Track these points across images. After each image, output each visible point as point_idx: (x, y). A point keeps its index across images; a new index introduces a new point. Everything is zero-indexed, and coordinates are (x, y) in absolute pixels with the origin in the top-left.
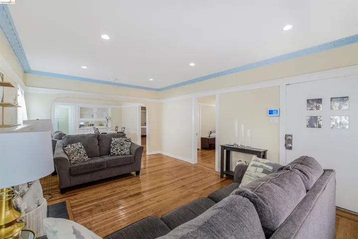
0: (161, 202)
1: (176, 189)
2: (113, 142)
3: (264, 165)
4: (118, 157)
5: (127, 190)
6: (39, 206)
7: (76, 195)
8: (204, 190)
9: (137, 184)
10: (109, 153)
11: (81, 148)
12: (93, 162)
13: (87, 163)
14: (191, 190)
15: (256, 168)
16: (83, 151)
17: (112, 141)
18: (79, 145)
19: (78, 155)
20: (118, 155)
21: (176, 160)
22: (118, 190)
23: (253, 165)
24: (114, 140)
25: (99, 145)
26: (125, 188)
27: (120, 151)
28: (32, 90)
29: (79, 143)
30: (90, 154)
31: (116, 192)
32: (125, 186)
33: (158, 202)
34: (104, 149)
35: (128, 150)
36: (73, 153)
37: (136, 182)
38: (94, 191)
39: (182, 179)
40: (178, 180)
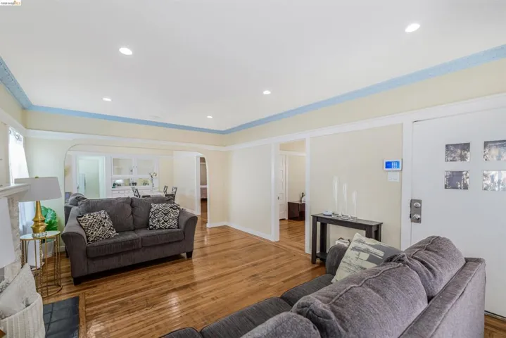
0: (218, 300)
1: (242, 281)
2: (152, 210)
3: (371, 249)
4: (160, 231)
5: (170, 281)
6: (27, 305)
7: (96, 286)
8: (284, 282)
9: (186, 271)
10: (147, 226)
11: (106, 218)
12: (121, 238)
13: (112, 241)
14: (266, 282)
15: (357, 253)
16: (108, 223)
17: (151, 207)
18: (103, 213)
19: (101, 228)
20: (160, 228)
22: (158, 280)
23: (354, 249)
24: (155, 207)
25: (132, 213)
26: (167, 278)
27: (163, 223)
28: (35, 134)
29: (103, 211)
30: (119, 227)
31: (153, 284)
32: (169, 274)
33: (213, 299)
34: (140, 220)
35: (175, 222)
36: (92, 225)
38: (122, 281)
39: (254, 265)
40: (248, 266)
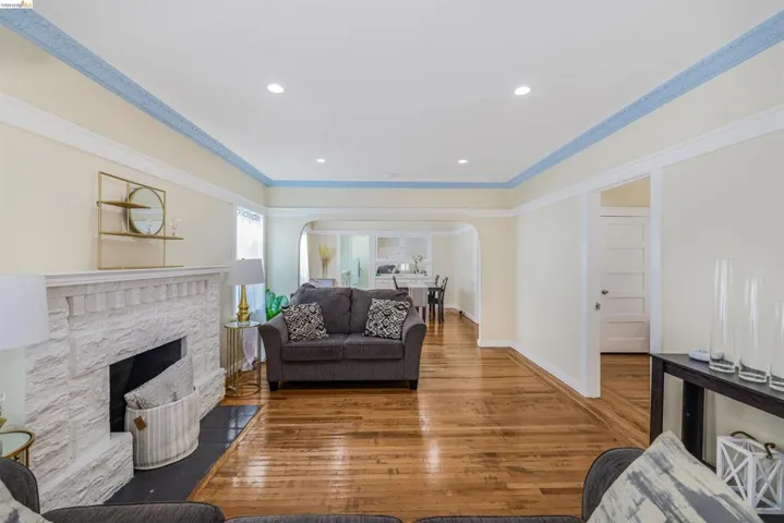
0: (395, 477)
1: (462, 456)
2: (371, 308)
4: (377, 340)
5: (361, 418)
7: (284, 399)
8: (544, 491)
10: (362, 330)
11: (315, 313)
12: (334, 341)
13: (319, 343)
14: (503, 476)
16: (317, 320)
17: (371, 304)
18: (313, 306)
19: (310, 328)
20: (378, 336)
21: (539, 373)
22: (348, 412)
23: (635, 478)
24: (376, 303)
25: (350, 309)
26: (363, 412)
27: (381, 329)
28: (275, 213)
29: (314, 304)
30: (332, 328)
31: (341, 415)
33: (390, 472)
34: (357, 320)
35: (397, 329)
36: (296, 320)
37: (394, 406)
38: (312, 401)
39: (506, 433)
40: (493, 433)
